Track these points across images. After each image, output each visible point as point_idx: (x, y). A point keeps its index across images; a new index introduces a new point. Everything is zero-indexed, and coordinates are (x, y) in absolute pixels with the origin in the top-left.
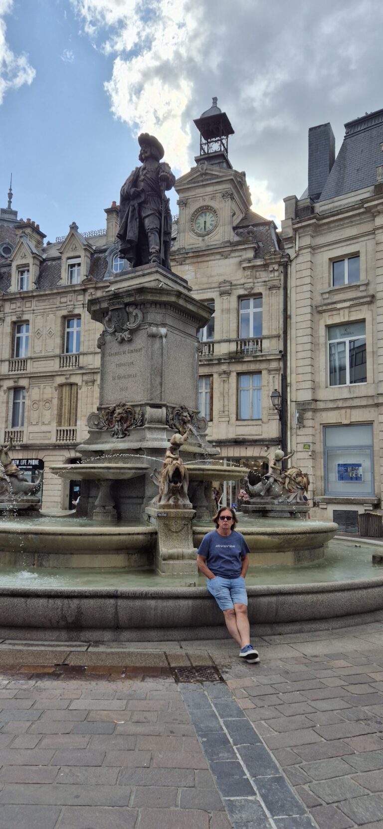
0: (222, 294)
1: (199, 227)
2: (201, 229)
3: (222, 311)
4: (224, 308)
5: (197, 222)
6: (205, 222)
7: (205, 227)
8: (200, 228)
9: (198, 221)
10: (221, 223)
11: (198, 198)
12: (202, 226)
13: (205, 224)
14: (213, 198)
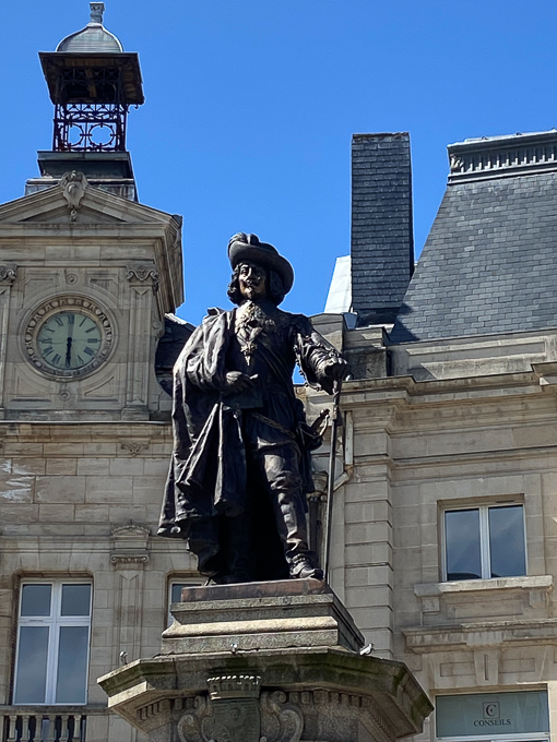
0: (118, 561)
1: (48, 351)
2: (57, 358)
3: (119, 613)
4: (125, 604)
5: (43, 337)
6: (70, 340)
7: (68, 354)
8: (52, 355)
9: (46, 334)
10: (122, 353)
11: (54, 271)
12: (61, 350)
13: (69, 346)
14: (99, 278)
